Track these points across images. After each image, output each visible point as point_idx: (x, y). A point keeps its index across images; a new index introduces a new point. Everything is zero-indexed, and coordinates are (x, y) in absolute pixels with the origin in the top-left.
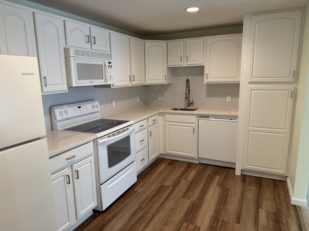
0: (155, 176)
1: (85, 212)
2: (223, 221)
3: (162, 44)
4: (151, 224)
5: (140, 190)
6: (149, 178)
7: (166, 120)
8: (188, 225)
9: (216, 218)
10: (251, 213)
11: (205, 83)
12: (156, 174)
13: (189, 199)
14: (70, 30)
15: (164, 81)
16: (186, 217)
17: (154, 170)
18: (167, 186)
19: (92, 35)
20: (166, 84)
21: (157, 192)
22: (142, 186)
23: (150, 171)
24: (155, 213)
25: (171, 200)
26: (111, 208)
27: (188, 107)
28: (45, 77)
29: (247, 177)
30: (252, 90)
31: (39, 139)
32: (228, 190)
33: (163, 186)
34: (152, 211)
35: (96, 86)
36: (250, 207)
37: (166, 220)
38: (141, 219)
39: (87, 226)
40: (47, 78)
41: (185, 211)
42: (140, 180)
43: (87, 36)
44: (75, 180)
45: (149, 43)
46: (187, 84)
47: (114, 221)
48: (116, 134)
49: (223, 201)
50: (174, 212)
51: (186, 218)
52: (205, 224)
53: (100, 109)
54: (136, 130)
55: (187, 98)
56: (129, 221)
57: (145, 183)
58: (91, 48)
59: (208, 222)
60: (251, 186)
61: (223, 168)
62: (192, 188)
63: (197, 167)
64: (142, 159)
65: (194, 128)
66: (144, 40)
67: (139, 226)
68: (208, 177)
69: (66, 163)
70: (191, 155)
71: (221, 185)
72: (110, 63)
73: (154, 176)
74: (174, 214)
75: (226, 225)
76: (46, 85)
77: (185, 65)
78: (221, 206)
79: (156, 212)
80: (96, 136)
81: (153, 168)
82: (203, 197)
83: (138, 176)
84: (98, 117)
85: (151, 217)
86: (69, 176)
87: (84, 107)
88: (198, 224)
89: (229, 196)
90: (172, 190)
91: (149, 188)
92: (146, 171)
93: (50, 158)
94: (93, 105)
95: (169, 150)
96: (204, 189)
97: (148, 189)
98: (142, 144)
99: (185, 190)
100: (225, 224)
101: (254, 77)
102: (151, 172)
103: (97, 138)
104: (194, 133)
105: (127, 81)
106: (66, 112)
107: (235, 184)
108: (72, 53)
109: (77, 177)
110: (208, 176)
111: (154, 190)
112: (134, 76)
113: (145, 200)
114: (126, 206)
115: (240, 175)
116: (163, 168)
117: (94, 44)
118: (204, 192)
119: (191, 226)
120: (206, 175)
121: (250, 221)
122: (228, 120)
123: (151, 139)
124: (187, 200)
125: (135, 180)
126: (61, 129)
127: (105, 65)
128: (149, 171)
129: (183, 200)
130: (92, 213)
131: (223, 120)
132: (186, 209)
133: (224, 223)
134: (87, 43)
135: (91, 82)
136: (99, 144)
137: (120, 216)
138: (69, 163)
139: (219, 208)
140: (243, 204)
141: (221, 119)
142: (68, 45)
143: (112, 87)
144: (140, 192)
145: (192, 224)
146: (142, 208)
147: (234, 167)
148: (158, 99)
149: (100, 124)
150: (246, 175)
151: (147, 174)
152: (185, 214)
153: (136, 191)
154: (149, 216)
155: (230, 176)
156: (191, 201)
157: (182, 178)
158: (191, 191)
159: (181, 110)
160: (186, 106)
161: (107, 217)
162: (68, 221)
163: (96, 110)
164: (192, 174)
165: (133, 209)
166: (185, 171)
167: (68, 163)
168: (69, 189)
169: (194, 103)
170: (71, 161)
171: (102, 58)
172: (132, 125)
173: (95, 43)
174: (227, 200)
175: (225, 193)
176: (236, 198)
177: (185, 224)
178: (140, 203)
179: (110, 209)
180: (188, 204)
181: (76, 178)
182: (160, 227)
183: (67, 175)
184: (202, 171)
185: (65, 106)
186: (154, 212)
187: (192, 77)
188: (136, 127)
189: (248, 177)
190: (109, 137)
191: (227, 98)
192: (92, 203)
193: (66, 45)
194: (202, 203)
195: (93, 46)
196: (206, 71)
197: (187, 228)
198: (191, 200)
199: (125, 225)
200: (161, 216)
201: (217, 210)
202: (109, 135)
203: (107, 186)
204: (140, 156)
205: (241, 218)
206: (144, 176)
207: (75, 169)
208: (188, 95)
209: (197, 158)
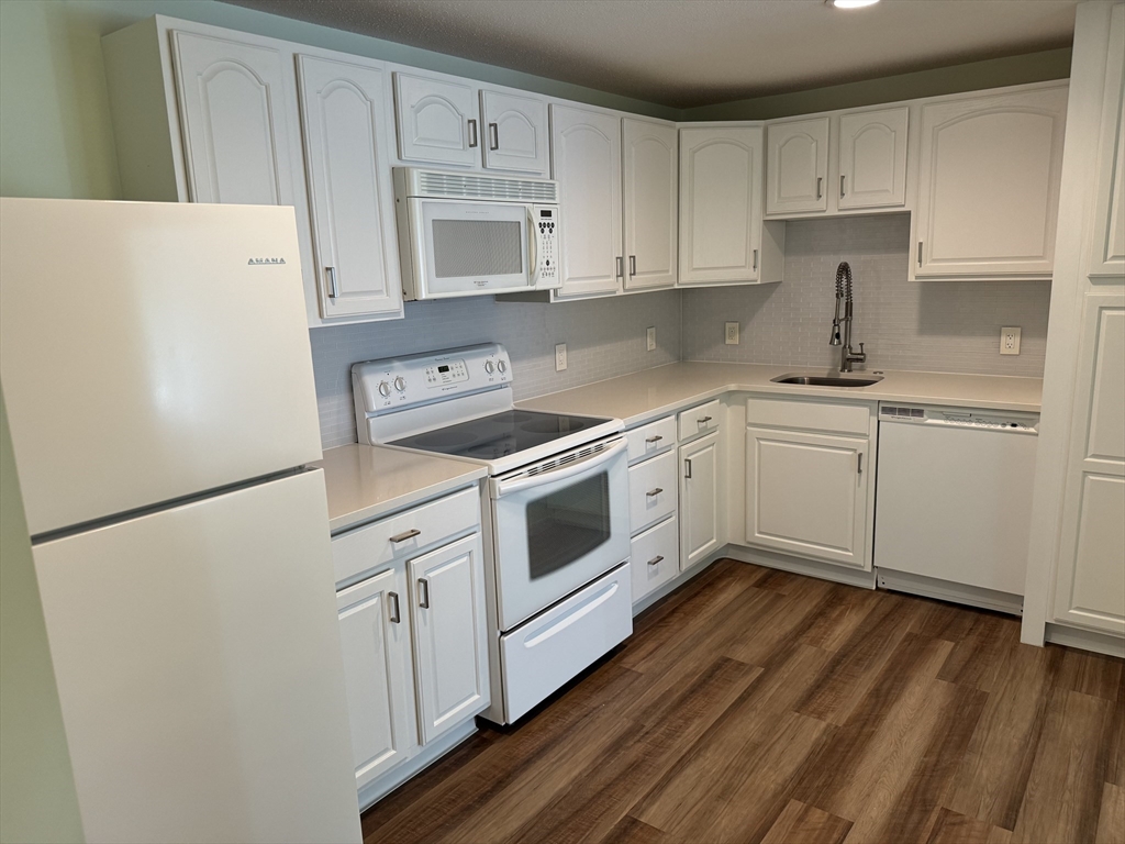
0: (703, 623)
1: (450, 721)
2: (946, 812)
3: (746, 133)
4: (670, 789)
5: (641, 668)
6: (676, 627)
7: (750, 421)
8: (806, 811)
9: (919, 797)
10: (1067, 793)
11: (911, 278)
12: (706, 616)
13: (821, 716)
14: (412, 107)
15: (751, 275)
16: (802, 779)
17: (698, 600)
18: (742, 664)
19: (488, 119)
20: (759, 282)
21: (704, 681)
22: (651, 653)
23: (685, 602)
24: (689, 752)
25: (753, 714)
26: (536, 719)
27: (842, 370)
28: (330, 269)
29: (1069, 654)
30: (1102, 308)
31: (300, 469)
32: (982, 698)
33: (728, 660)
34: (678, 743)
35: (500, 297)
36: (1067, 774)
37: (725, 782)
38: (635, 767)
39: (455, 771)
40: (335, 272)
41: (800, 758)
42: (646, 631)
43: (469, 121)
44: (419, 613)
45: (696, 134)
46: (839, 282)
47: (542, 765)
48: (558, 463)
49: (956, 738)
50: (760, 759)
51: (800, 783)
52: (874, 814)
53: (514, 375)
54: (634, 454)
55: (838, 336)
56: (595, 770)
57: (662, 644)
58: (483, 166)
59: (886, 810)
60: (1084, 690)
61: (973, 615)
62: (836, 680)
63: (867, 603)
64: (652, 557)
65: (860, 455)
66: (678, 124)
67: (628, 791)
68: (906, 643)
69: (387, 552)
70: (848, 556)
71: (959, 676)
72: (546, 214)
73: (698, 623)
74: (757, 764)
75: (956, 828)
76: (332, 296)
77: (832, 212)
78: (946, 757)
79: (691, 749)
80: (490, 467)
81: (696, 595)
82: (877, 717)
83: (636, 620)
84: (504, 402)
85: (674, 767)
86: (397, 597)
87: (459, 370)
88: (847, 811)
89: (984, 723)
90: (760, 680)
91: (673, 663)
92: (670, 601)
93: (332, 536)
94: (489, 363)
95: (760, 533)
96: (886, 686)
97: (669, 668)
98: (655, 503)
99: (811, 682)
100: (954, 824)
101: (1114, 257)
102: (688, 607)
103: (493, 476)
104: (860, 471)
105: (609, 276)
106: (401, 384)
107: (1013, 677)
108: (417, 186)
109: (422, 601)
110: (905, 640)
111: (694, 673)
112: (634, 257)
113: (656, 705)
114: (587, 719)
115: (1041, 644)
116: (732, 597)
117: (492, 149)
118: (883, 697)
119: (817, 817)
120: (900, 636)
121: (1061, 825)
122: (999, 427)
123: (688, 485)
124: (812, 720)
125: (627, 631)
126: (382, 442)
127: (530, 221)
128: (681, 605)
129: (799, 717)
130: (472, 728)
131: (980, 426)
132: (805, 752)
133: (950, 819)
134: (471, 146)
135: (481, 284)
136: (498, 497)
137: (565, 750)
138: (397, 555)
139: (938, 761)
140: (1037, 756)
141: (970, 421)
142: (403, 158)
143: (552, 300)
144: (642, 674)
145: (823, 808)
146: (645, 730)
147: (1017, 613)
148: (728, 341)
149: (510, 427)
150: (1064, 648)
151: (673, 612)
152: (798, 770)
153: (628, 670)
154: (667, 759)
155: (998, 645)
156: (828, 726)
157: (801, 640)
158: (833, 689)
159: (815, 381)
160: (834, 369)
161: (521, 748)
162: (390, 746)
163: (497, 378)
164: (846, 626)
165: (612, 731)
166: (820, 614)
167: (394, 552)
168: (396, 639)
169: (868, 358)
170: (404, 548)
171: (520, 199)
172: (617, 433)
173: (497, 148)
174: (973, 736)
175: (968, 710)
176: (1012, 733)
177: (795, 806)
178: (637, 714)
179: (532, 721)
180: (815, 736)
181: (421, 605)
182: (702, 802)
183: (390, 594)
184: (884, 619)
185: (397, 364)
186: (685, 751)
187: (863, 257)
188: (635, 442)
189: (1076, 655)
190: (533, 473)
191: (1003, 339)
192: (472, 694)
193: (399, 157)
194: (871, 735)
195: (491, 156)
196: (917, 233)
197: (800, 820)
198: (828, 721)
199: (579, 784)
200: (708, 767)
201: (926, 767)
202: (532, 468)
203: (526, 641)
204: (645, 546)
205: (1021, 810)
206: (661, 621)
207: (417, 575)
208: (843, 324)
209: (868, 569)
